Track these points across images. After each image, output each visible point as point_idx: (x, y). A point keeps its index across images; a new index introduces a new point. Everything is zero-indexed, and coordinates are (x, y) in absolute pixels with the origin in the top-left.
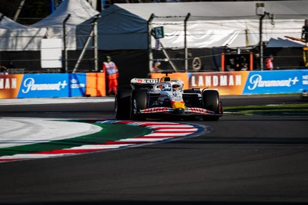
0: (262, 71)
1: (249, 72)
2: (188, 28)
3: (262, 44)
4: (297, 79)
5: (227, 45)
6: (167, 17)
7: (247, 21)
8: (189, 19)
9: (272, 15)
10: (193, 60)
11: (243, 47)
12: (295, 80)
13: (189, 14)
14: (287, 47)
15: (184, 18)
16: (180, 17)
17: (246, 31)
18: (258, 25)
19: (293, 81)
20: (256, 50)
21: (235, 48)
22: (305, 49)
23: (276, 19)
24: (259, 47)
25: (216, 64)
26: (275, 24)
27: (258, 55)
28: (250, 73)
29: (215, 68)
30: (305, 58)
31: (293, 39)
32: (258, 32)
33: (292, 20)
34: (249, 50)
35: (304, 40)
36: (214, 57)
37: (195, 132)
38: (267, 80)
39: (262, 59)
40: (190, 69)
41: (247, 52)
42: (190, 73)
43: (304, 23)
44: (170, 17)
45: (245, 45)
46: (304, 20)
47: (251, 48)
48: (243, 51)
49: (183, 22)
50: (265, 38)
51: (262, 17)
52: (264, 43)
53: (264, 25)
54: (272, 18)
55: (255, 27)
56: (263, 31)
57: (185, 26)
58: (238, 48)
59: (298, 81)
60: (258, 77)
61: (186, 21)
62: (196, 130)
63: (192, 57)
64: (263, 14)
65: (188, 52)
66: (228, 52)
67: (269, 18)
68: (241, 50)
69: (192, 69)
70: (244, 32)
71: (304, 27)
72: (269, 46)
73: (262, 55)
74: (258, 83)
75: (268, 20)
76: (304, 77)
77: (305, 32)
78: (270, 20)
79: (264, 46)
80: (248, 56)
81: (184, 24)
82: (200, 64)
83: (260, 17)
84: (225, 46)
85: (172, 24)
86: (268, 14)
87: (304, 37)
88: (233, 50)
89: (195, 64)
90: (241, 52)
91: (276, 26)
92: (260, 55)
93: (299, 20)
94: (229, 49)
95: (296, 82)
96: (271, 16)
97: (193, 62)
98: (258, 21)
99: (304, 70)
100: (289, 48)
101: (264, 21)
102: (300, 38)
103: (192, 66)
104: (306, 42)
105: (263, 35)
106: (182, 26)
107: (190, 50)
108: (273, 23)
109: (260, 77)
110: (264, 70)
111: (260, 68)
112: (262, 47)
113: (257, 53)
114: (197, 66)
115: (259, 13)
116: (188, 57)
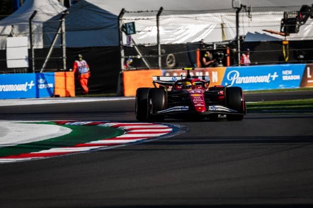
0: (240, 67)
1: (225, 68)
2: (161, 22)
3: (239, 38)
4: (277, 74)
5: (202, 40)
6: (139, 12)
7: (223, 14)
8: (162, 13)
9: (249, 8)
10: (167, 56)
11: (219, 42)
12: (275, 76)
13: (161, 9)
14: (265, 41)
15: (157, 13)
16: (152, 11)
17: (222, 25)
18: (234, 18)
19: (272, 76)
20: (232, 45)
21: (211, 44)
22: (284, 43)
23: (253, 11)
24: (236, 41)
25: (191, 61)
26: (252, 17)
27: (235, 50)
28: (227, 69)
29: (190, 64)
30: (284, 52)
31: (272, 32)
32: (234, 25)
33: (270, 13)
34: (226, 45)
35: (283, 34)
36: (188, 53)
37: (170, 133)
38: (245, 76)
39: (239, 54)
40: (164, 66)
41: (224, 47)
42: (164, 71)
43: (283, 15)
44: (142, 12)
45: (221, 40)
46: (283, 13)
47: (228, 43)
48: (219, 46)
49: (155, 17)
50: (241, 33)
51: (238, 10)
52: (241, 37)
53: (240, 19)
54: (249, 11)
55: (230, 21)
56: (240, 24)
57: (158, 21)
58: (214, 43)
59: (277, 76)
60: (235, 73)
61: (158, 15)
62: (170, 130)
63: (165, 54)
64: (240, 7)
65: (161, 48)
66: (203, 48)
67: (246, 11)
68: (216, 45)
69: (166, 66)
70: (220, 26)
71: (283, 20)
72: (246, 40)
73: (239, 50)
74: (235, 80)
75: (245, 14)
76: (284, 72)
77: (285, 25)
78: (248, 13)
79: (241, 41)
80: (225, 52)
81: (156, 19)
82: (174, 61)
83: (236, 10)
84: (200, 42)
85: (143, 19)
86: (245, 7)
87: (283, 30)
88: (208, 45)
89: (169, 60)
90: (217, 47)
91: (253, 19)
92: (237, 50)
93: (278, 13)
94: (204, 44)
95: (276, 78)
96: (247, 9)
97: (167, 59)
98: (235, 14)
99: (284, 65)
100: (268, 42)
101: (240, 14)
102: (279, 31)
103: (165, 62)
104: (285, 36)
105: (240, 29)
106: (154, 21)
107: (163, 46)
108: (250, 16)
109: (238, 73)
110: (242, 65)
111: (238, 63)
112: (239, 41)
113: (234, 48)
114: (171, 63)
115: (235, 6)
116: (162, 53)
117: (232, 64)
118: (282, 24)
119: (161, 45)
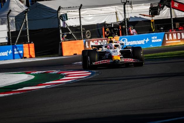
0: (127, 36)
1: (119, 37)
3: (126, 20)
4: (148, 39)
5: (105, 22)
6: (69, 8)
7: (116, 6)
8: (82, 8)
9: (131, 2)
10: (86, 32)
11: (115, 22)
12: (147, 40)
13: (81, 5)
14: (141, 20)
15: (79, 8)
16: (76, 7)
17: (116, 13)
18: (123, 8)
20: (122, 23)
21: (110, 24)
22: (152, 21)
23: (133, 4)
24: (124, 21)
25: (100, 34)
26: (133, 7)
27: (124, 26)
29: (99, 36)
30: (152, 26)
31: (144, 16)
32: (123, 13)
33: (143, 4)
34: (119, 24)
35: (151, 16)
36: (98, 30)
37: (90, 75)
38: (130, 41)
39: (127, 29)
40: (85, 38)
41: (118, 25)
42: (85, 40)
43: (150, 5)
44: (70, 7)
45: (116, 21)
46: (150, 4)
47: (120, 23)
48: (115, 25)
49: (78, 10)
50: (127, 17)
51: (125, 4)
52: (127, 19)
53: (126, 9)
54: (131, 4)
55: (121, 10)
56: (126, 12)
57: (80, 12)
58: (112, 23)
59: (149, 40)
61: (80, 9)
62: (90, 73)
63: (85, 30)
64: (125, 2)
65: (82, 27)
66: (106, 26)
67: (129, 4)
68: (113, 24)
69: (86, 37)
70: (115, 13)
71: (150, 8)
72: (130, 21)
73: (126, 27)
74: (125, 43)
75: (129, 5)
76: (153, 38)
77: (151, 11)
78: (130, 5)
79: (127, 21)
80: (118, 28)
81: (79, 11)
82: (90, 35)
83: (124, 3)
84: (104, 23)
85: (71, 12)
86: (128, 2)
87: (150, 14)
88: (109, 25)
89: (87, 34)
90: (114, 26)
91: (134, 8)
92: (125, 26)
93: (147, 4)
94: (107, 24)
95: (148, 41)
96: (130, 3)
97: (86, 33)
98: (123, 6)
99: (152, 34)
100: (142, 21)
101: (126, 6)
102: (149, 15)
103: (85, 35)
104: (152, 17)
105: (126, 14)
106: (78, 12)
107: (84, 26)
108: (131, 7)
109: (127, 40)
110: (128, 35)
111: (126, 34)
112: (126, 21)
113: (123, 26)
114: (88, 36)
116: (83, 30)
117: (123, 35)
118: (150, 10)
119: (82, 26)
